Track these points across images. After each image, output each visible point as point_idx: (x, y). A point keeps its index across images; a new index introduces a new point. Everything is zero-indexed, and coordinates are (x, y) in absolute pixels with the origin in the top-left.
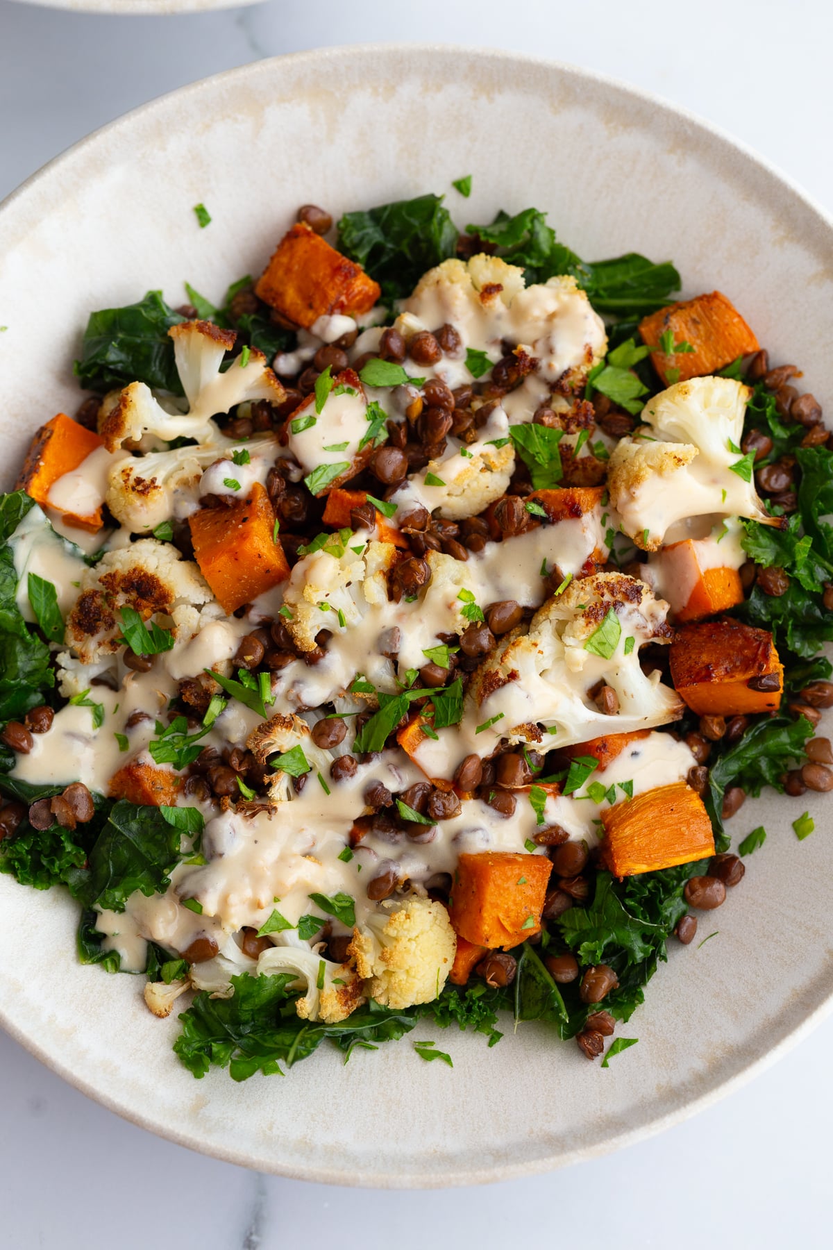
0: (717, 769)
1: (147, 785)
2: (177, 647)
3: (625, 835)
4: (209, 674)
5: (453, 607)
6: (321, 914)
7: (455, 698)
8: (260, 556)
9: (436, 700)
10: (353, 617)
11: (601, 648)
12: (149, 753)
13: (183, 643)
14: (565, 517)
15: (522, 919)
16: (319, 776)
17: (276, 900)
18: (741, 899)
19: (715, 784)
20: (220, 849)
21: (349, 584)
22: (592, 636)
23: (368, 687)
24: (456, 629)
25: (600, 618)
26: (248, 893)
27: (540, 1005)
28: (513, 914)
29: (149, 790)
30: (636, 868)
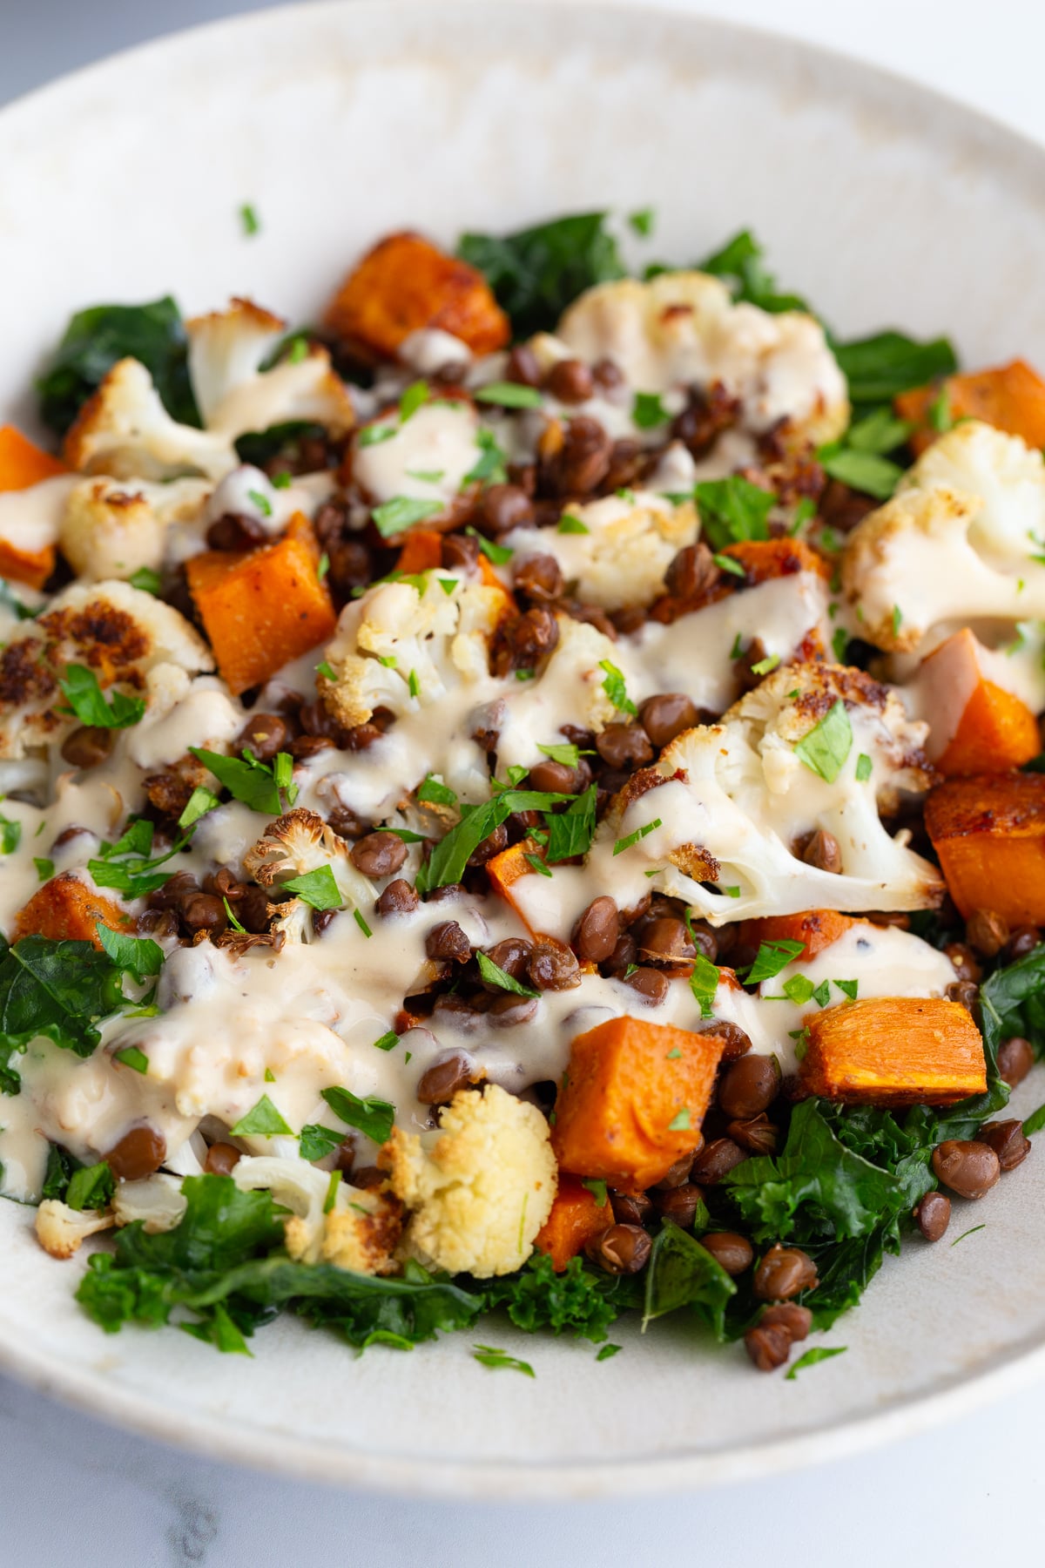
0: (992, 985)
1: (78, 909)
2: (148, 719)
3: (844, 1029)
4: (195, 758)
5: (592, 677)
6: (339, 1126)
7: (583, 816)
8: (294, 584)
9: (552, 820)
10: (433, 686)
11: (819, 760)
12: (87, 871)
13: (159, 716)
14: (775, 575)
15: (672, 1114)
16: (357, 915)
17: (269, 1076)
18: (1024, 1185)
19: (989, 1003)
20: (186, 989)
21: (430, 636)
22: (807, 735)
23: (445, 796)
24: (593, 719)
25: (821, 711)
26: (225, 1053)
27: (688, 1285)
28: (656, 1103)
29: (81, 915)
30: (860, 1075)
